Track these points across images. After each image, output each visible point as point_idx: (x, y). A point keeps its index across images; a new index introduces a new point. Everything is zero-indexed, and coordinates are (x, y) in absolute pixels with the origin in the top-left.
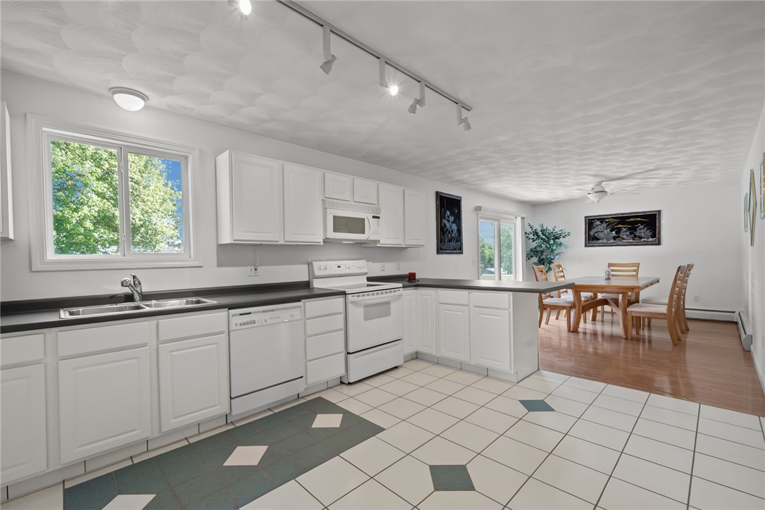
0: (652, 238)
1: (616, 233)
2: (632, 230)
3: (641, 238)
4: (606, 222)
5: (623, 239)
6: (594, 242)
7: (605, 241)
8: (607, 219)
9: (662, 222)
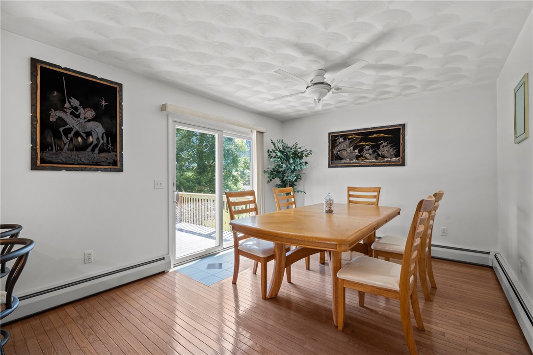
0: (396, 157)
1: (359, 152)
2: (376, 148)
3: (384, 157)
4: (349, 139)
5: (366, 159)
6: (337, 161)
7: (348, 161)
8: (350, 135)
9: (407, 137)
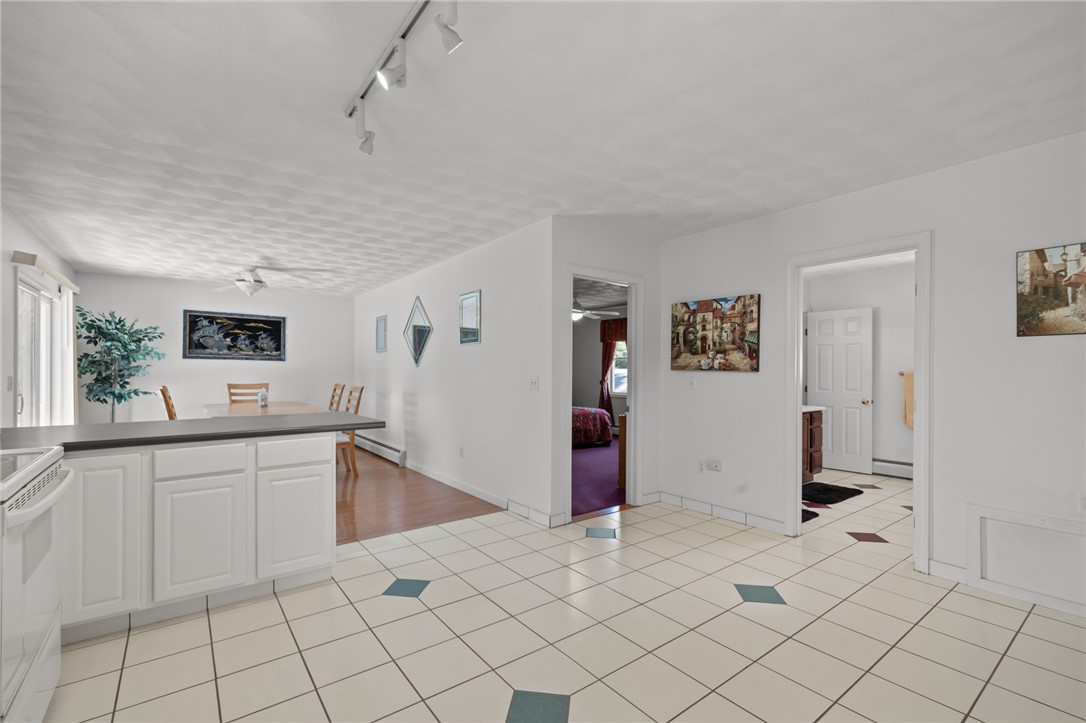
0: (276, 351)
1: (232, 341)
2: (253, 339)
3: (263, 350)
4: (217, 323)
5: (241, 350)
6: (199, 351)
7: (215, 351)
8: (218, 318)
9: (287, 332)
